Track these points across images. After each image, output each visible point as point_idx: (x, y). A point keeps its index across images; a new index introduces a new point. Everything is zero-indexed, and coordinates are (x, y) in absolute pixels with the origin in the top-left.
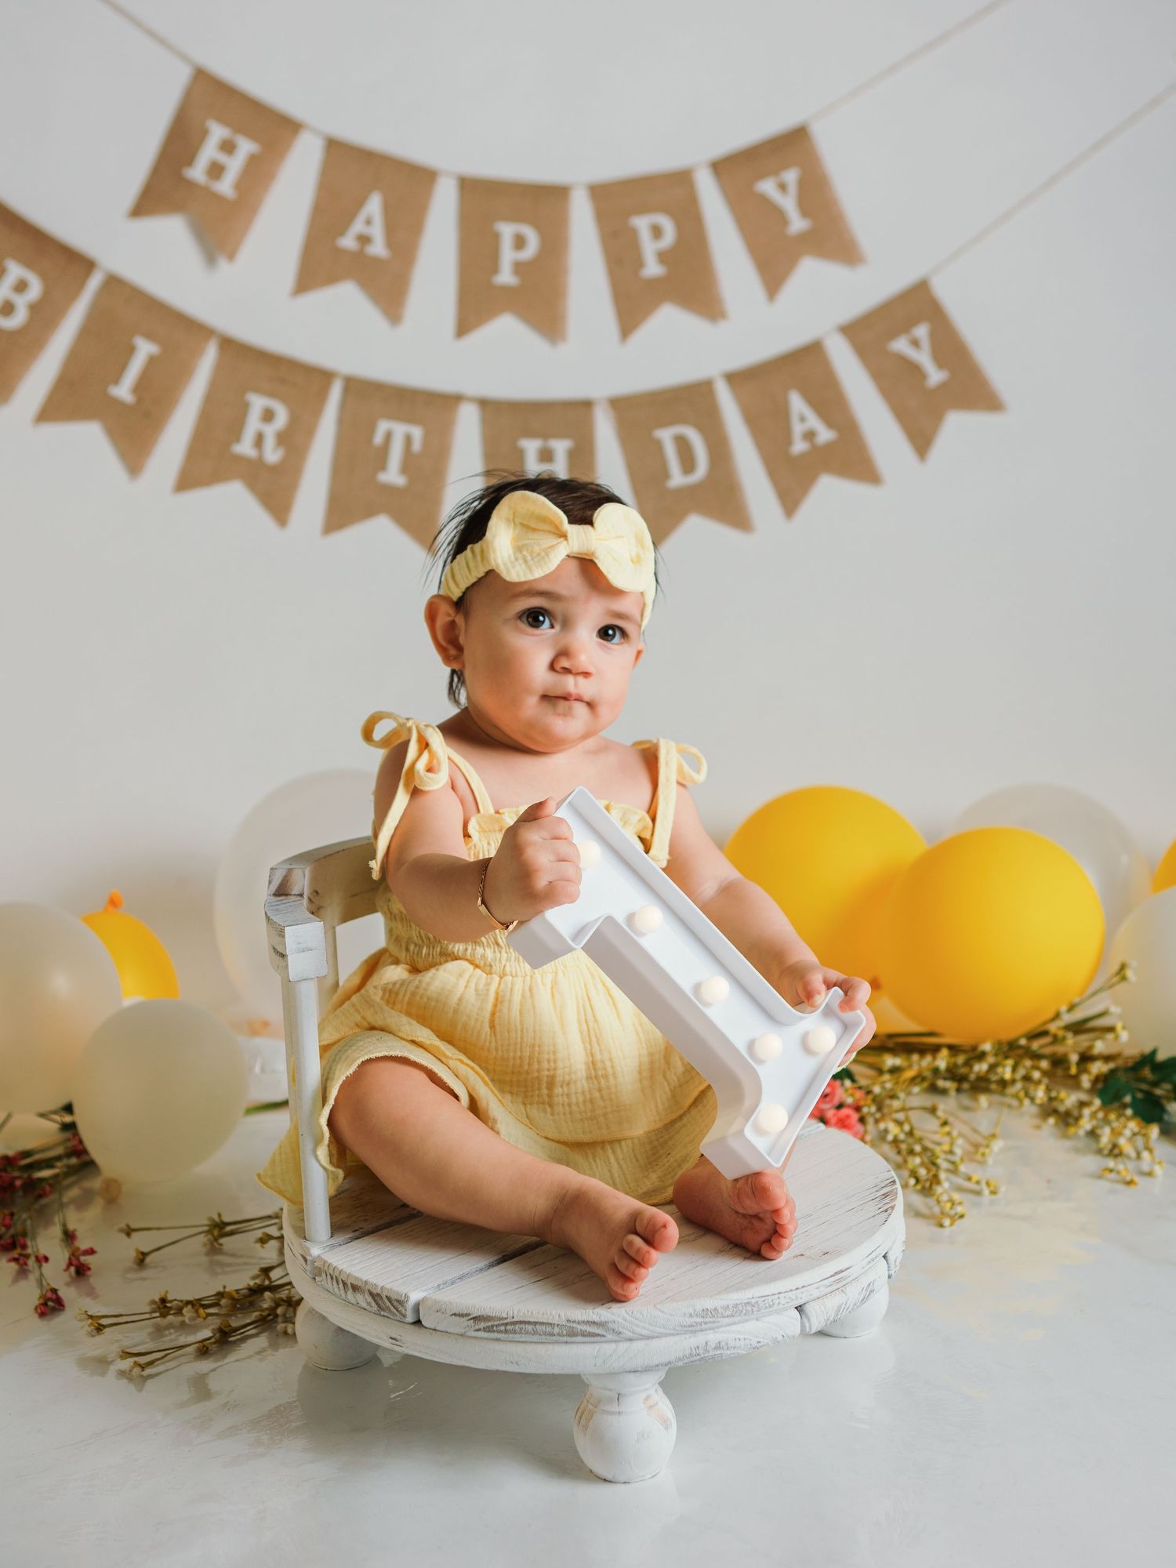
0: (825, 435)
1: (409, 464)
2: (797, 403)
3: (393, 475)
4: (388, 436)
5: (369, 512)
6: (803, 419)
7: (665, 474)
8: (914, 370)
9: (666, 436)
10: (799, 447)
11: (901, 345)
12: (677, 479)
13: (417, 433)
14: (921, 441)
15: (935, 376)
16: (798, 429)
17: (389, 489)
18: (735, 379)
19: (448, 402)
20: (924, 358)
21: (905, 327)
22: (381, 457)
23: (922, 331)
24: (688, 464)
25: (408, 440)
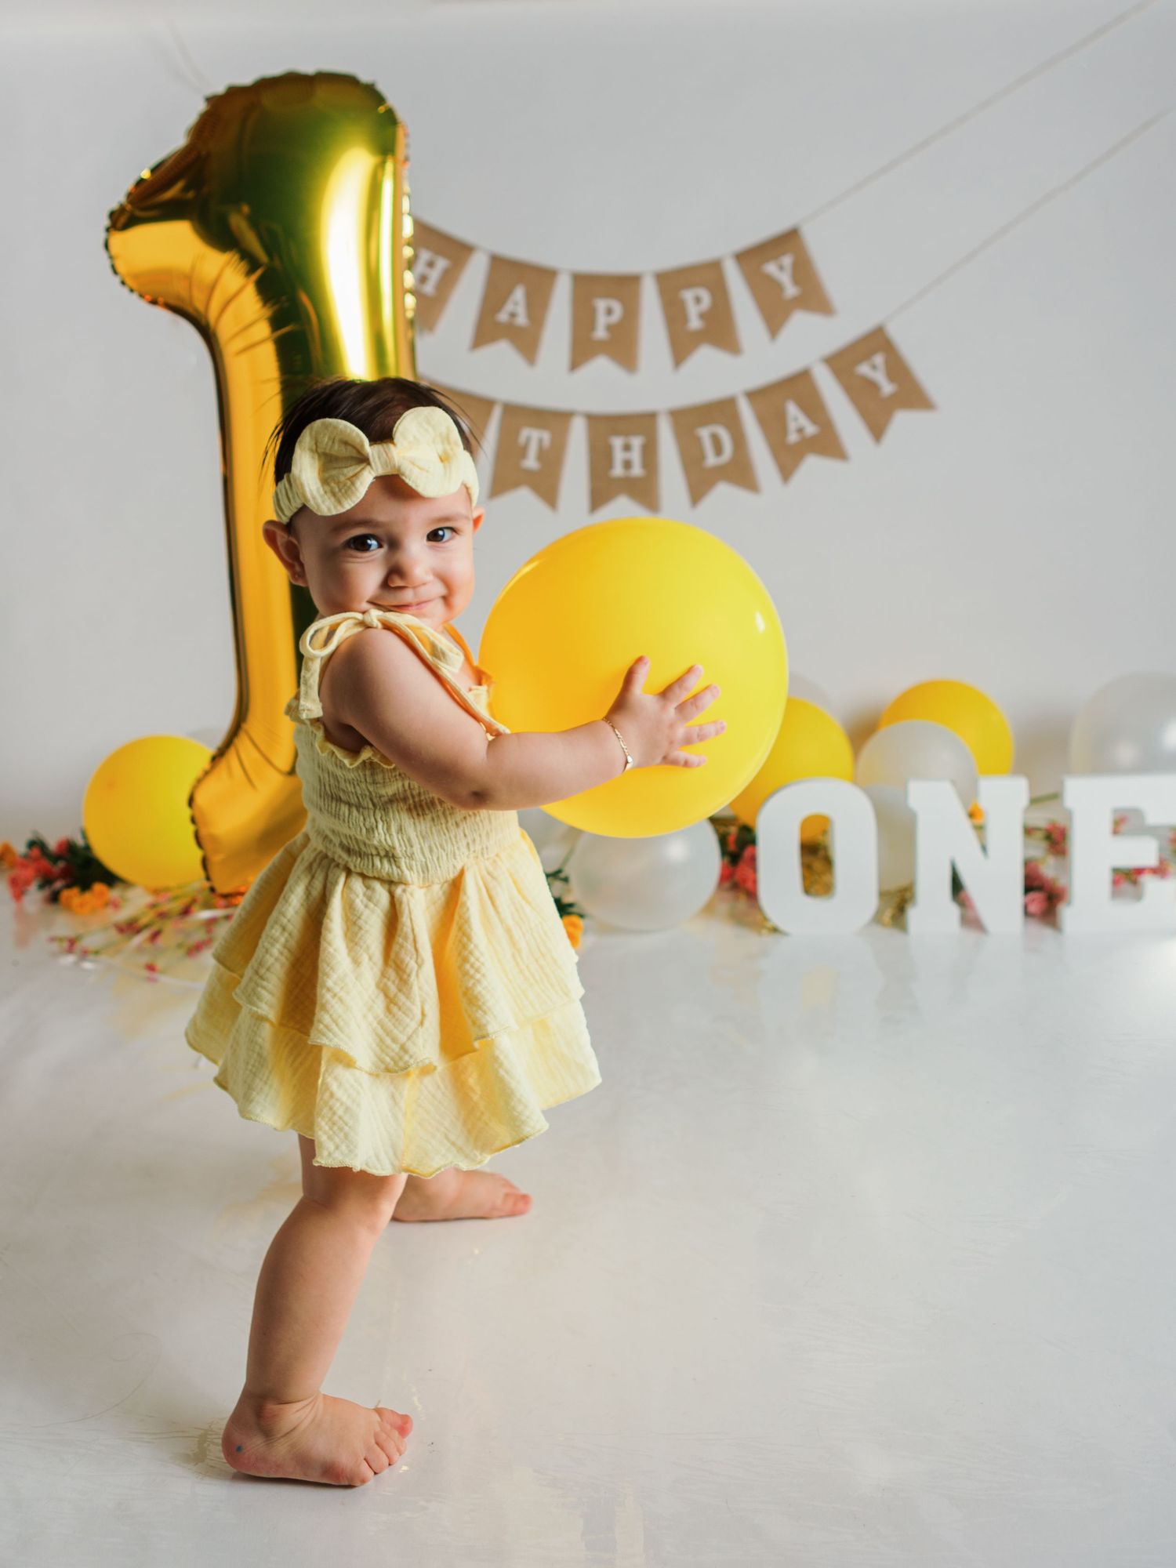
0: (811, 429)
1: (542, 455)
2: (792, 410)
3: (531, 462)
4: (528, 440)
5: (515, 485)
6: (796, 419)
7: (702, 456)
8: (873, 386)
9: (705, 433)
10: (793, 437)
11: (864, 369)
12: (711, 460)
13: (546, 436)
14: (877, 431)
15: (887, 388)
16: (792, 426)
17: (529, 473)
18: (753, 395)
19: (564, 417)
20: (880, 377)
21: (867, 356)
22: (523, 452)
23: (879, 359)
24: (718, 449)
25: (541, 441)
